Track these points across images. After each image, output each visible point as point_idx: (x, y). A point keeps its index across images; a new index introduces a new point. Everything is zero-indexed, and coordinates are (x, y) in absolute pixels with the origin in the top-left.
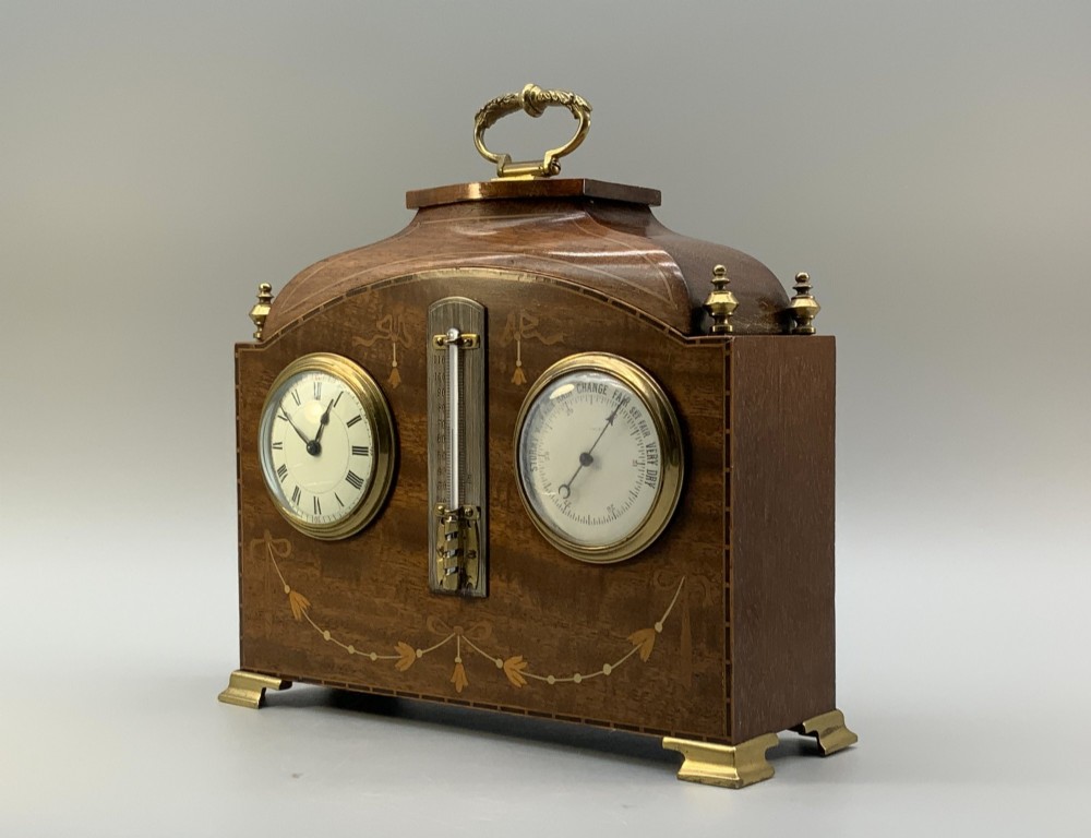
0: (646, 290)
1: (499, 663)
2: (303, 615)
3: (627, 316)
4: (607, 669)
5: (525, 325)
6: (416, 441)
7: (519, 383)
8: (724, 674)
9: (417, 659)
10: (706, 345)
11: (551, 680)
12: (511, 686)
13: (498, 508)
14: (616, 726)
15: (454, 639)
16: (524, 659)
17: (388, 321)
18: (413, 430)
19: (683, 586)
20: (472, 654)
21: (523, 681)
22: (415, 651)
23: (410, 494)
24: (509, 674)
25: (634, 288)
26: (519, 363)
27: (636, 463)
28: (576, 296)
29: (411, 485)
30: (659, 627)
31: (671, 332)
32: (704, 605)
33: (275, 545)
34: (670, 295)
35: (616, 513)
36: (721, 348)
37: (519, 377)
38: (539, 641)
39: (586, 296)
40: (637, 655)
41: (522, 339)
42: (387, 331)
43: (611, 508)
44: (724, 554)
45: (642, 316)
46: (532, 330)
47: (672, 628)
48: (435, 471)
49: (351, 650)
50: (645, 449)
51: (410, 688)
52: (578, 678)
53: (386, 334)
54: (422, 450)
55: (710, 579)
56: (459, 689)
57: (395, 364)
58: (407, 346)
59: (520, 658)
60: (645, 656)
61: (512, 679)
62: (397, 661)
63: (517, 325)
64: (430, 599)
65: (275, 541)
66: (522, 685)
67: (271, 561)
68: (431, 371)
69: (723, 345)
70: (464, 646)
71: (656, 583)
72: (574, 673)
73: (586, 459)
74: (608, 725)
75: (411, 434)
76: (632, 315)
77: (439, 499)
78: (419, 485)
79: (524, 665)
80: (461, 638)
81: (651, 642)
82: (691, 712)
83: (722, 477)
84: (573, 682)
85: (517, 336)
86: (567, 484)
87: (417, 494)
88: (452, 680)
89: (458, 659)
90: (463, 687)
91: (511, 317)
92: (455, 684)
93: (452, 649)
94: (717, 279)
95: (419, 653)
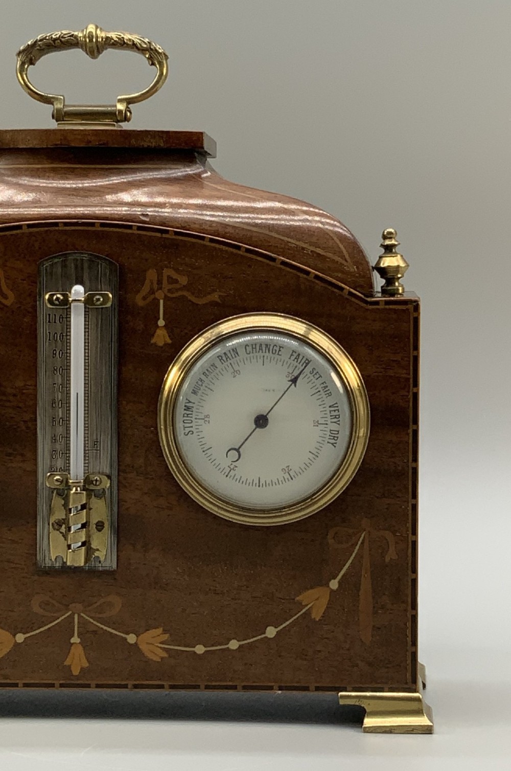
0: (319, 251)
1: (131, 639)
3: (299, 277)
4: (271, 632)
5: (169, 283)
6: (18, 407)
7: (161, 344)
8: (409, 624)
9: (17, 645)
10: (391, 307)
11: (200, 649)
12: (148, 662)
14: (280, 688)
15: (71, 617)
16: (165, 632)
18: (14, 395)
19: (362, 543)
20: (95, 632)
21: (165, 655)
22: (14, 636)
23: (10, 465)
24: (143, 647)
25: (303, 249)
26: (161, 323)
27: (317, 424)
28: (236, 255)
29: (10, 455)
30: (334, 584)
31: (350, 293)
32: (387, 559)
34: (347, 257)
35: (292, 473)
36: (407, 309)
37: (161, 337)
38: (184, 610)
39: (247, 255)
40: (308, 613)
41: (166, 299)
43: (287, 470)
44: (410, 508)
45: (317, 277)
46: (180, 289)
47: (350, 584)
48: (48, 437)
50: (328, 409)
52: (234, 645)
54: (27, 417)
55: (394, 533)
56: (76, 671)
59: (160, 630)
60: (317, 615)
61: (148, 653)
63: (160, 282)
64: (36, 577)
66: (162, 658)
68: (43, 330)
69: (411, 307)
70: (83, 624)
71: (331, 541)
72: (229, 640)
73: (261, 421)
74: (271, 688)
75: (11, 398)
76: (305, 276)
77: (52, 469)
78: (22, 455)
79: (166, 637)
80: (79, 615)
81: (324, 602)
82: (370, 664)
83: (408, 434)
84: (228, 650)
85: (160, 295)
86: (237, 447)
87: (21, 465)
88: (67, 663)
89: (75, 639)
90: (82, 668)
91: (152, 275)
92: (70, 666)
93: (66, 629)
94: (388, 242)
95: (20, 638)
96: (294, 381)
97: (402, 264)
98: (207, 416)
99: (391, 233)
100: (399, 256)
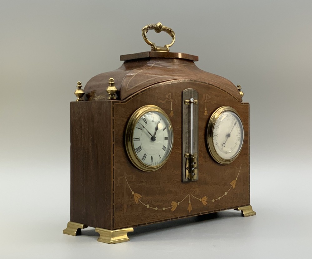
1: (200, 200)
2: (139, 201)
4: (226, 193)
7: (206, 115)
8: (249, 188)
9: (178, 206)
10: (245, 105)
11: (213, 201)
12: (203, 206)
13: (201, 152)
15: (189, 196)
16: (207, 197)
17: (170, 95)
18: (177, 131)
19: (241, 167)
20: (193, 199)
22: (177, 203)
23: (176, 152)
24: (203, 202)
26: (206, 109)
27: (237, 136)
29: (176, 149)
30: (236, 179)
31: (239, 101)
32: (245, 171)
33: (128, 177)
35: (232, 150)
36: (248, 105)
37: (206, 113)
39: (221, 90)
40: (232, 187)
42: (169, 98)
45: (233, 97)
46: (210, 99)
47: (239, 178)
48: (185, 143)
49: (156, 209)
50: (238, 132)
51: (175, 216)
53: (169, 99)
55: (246, 164)
56: (190, 211)
57: (172, 109)
58: (176, 103)
60: (234, 188)
61: (203, 203)
62: (172, 208)
63: (206, 98)
64: (182, 185)
65: (129, 176)
66: (206, 204)
67: (127, 184)
68: (184, 111)
70: (191, 197)
71: (236, 167)
72: (219, 197)
76: (231, 96)
77: (186, 152)
78: (179, 149)
80: (191, 195)
81: (235, 184)
83: (248, 138)
84: (218, 200)
85: (206, 101)
86: (224, 143)
87: (179, 152)
88: (188, 209)
89: (190, 202)
90: (191, 210)
91: (204, 96)
92: (188, 210)
93: (187, 200)
94: (238, 88)
95: (179, 203)
96: (235, 124)
97: (243, 94)
98: (217, 135)
99: (239, 86)
100: (242, 92)
